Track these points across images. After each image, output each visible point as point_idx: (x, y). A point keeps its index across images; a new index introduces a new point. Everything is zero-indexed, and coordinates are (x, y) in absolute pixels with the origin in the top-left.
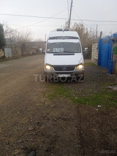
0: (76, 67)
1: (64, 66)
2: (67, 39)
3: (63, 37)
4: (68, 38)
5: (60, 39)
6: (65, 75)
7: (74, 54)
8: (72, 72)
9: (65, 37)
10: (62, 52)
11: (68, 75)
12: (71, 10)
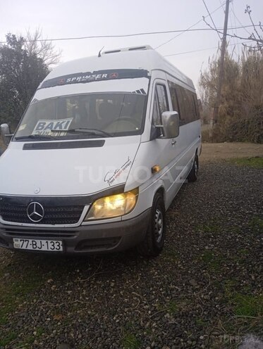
0: (86, 208)
1: (35, 199)
2: (98, 80)
3: (88, 74)
4: (105, 76)
5: (76, 82)
6: (38, 242)
7: (100, 144)
8: (73, 232)
9: (95, 73)
10: (62, 134)
11: (50, 245)
12: (227, 12)
